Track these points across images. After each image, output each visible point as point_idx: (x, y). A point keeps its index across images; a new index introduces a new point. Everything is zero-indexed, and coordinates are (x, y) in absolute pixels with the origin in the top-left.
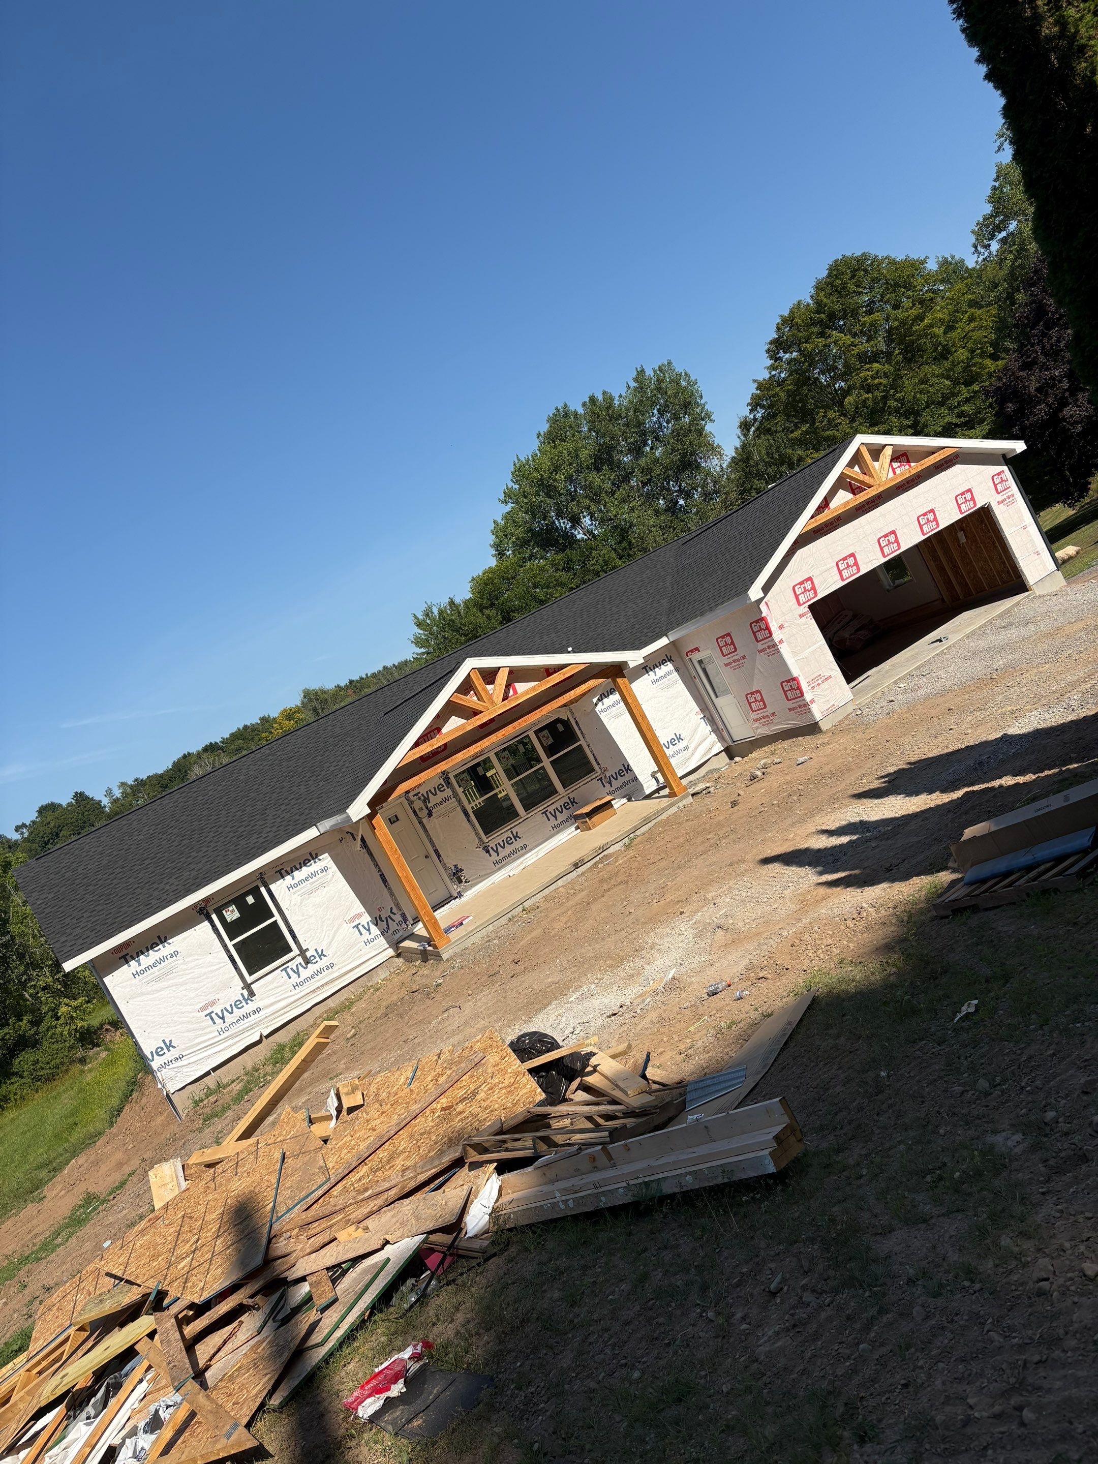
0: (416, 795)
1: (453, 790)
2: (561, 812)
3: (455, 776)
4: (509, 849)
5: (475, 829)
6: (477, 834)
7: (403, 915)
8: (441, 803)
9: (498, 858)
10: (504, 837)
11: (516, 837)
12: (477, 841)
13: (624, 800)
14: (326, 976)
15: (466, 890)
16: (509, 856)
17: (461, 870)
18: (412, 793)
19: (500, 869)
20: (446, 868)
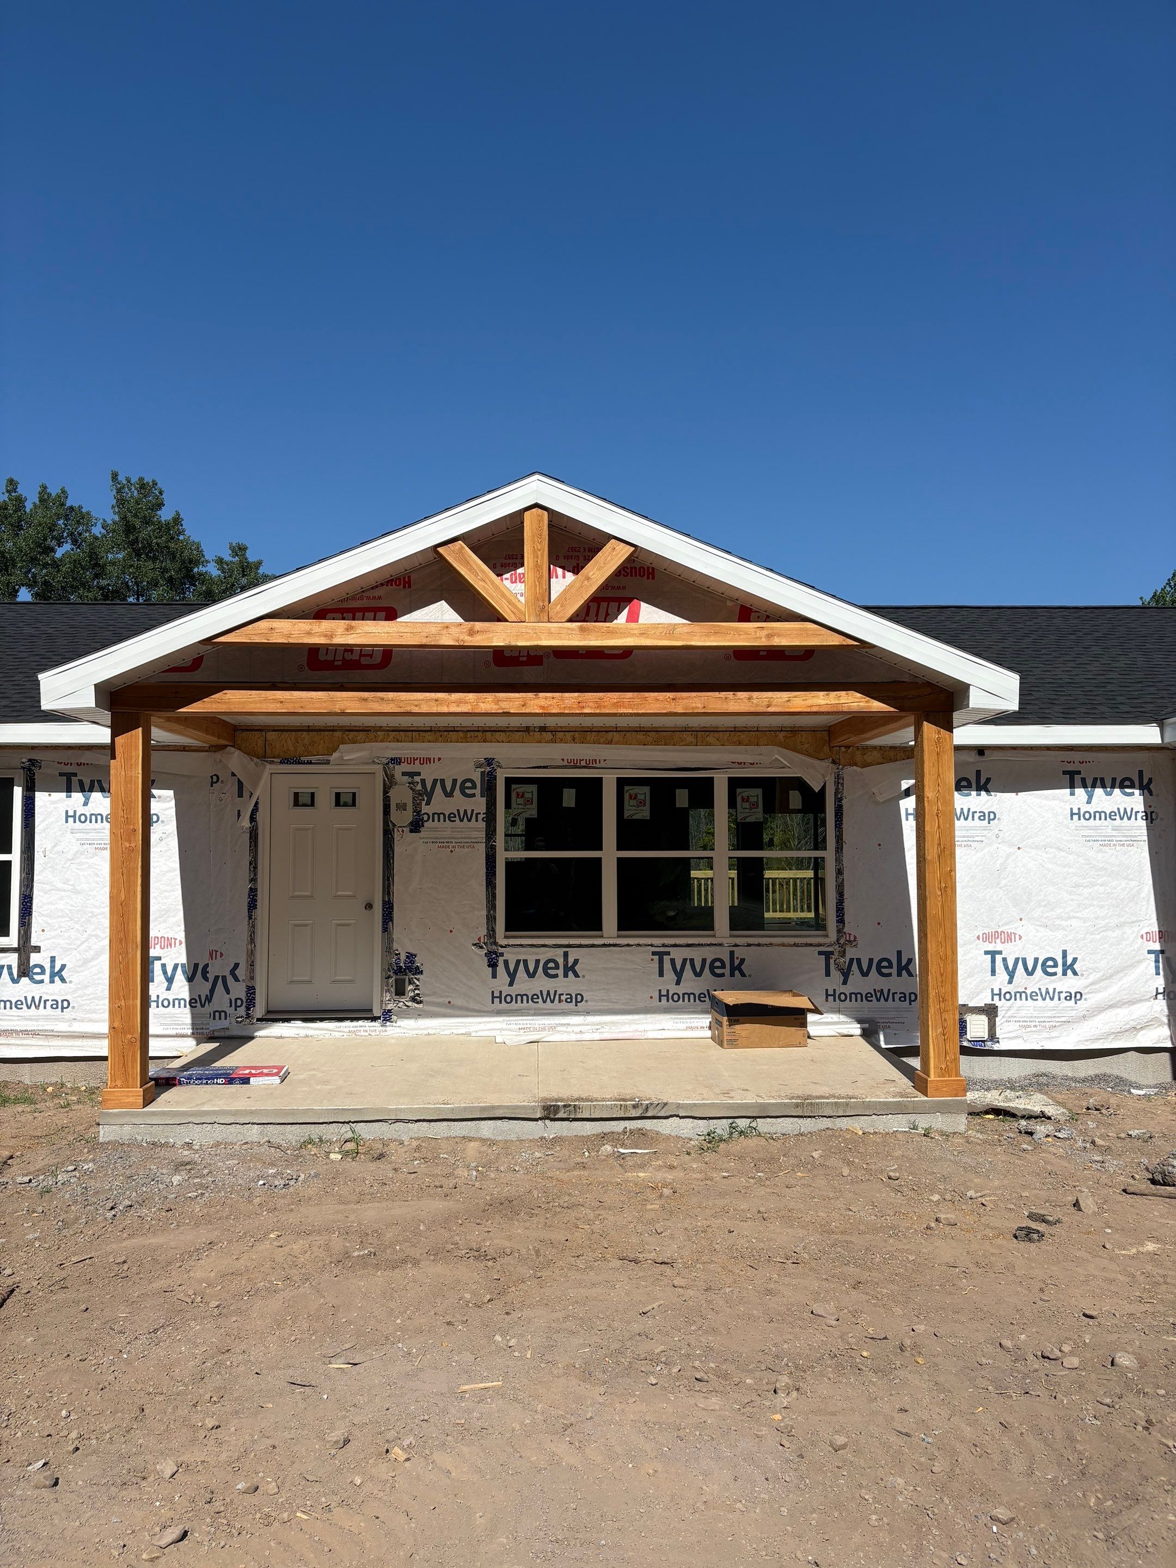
0: (411, 775)
1: (491, 804)
2: (698, 975)
3: (509, 781)
4: (542, 983)
5: (491, 905)
6: (491, 919)
7: (251, 991)
8: (451, 817)
9: (506, 990)
10: (544, 955)
11: (570, 969)
12: (483, 931)
13: (856, 1029)
14: (47, 1018)
15: (406, 1014)
16: (534, 998)
17: (418, 971)
18: (405, 767)
19: (499, 1013)
20: (388, 949)
